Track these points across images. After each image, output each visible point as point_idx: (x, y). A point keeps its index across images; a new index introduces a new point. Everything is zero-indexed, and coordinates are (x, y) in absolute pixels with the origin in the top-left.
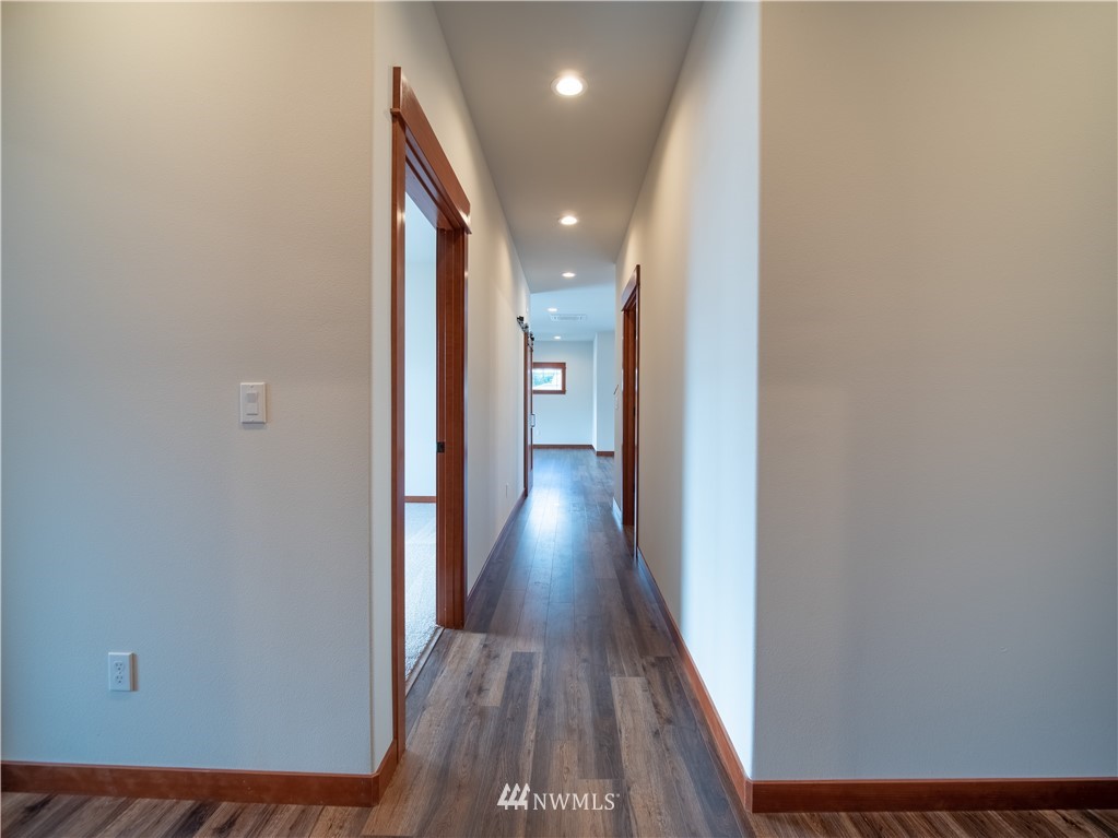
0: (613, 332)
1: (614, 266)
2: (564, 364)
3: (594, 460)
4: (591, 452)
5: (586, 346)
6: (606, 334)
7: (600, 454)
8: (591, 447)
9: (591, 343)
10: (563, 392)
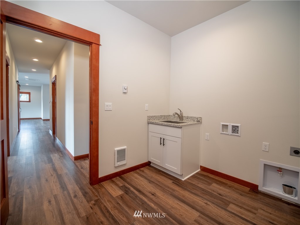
0: (49, 85)
1: (49, 71)
2: (30, 93)
3: (42, 122)
4: (41, 120)
5: (38, 88)
6: (46, 85)
7: (44, 120)
8: (41, 118)
9: (40, 87)
10: (30, 101)
